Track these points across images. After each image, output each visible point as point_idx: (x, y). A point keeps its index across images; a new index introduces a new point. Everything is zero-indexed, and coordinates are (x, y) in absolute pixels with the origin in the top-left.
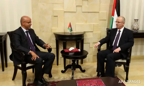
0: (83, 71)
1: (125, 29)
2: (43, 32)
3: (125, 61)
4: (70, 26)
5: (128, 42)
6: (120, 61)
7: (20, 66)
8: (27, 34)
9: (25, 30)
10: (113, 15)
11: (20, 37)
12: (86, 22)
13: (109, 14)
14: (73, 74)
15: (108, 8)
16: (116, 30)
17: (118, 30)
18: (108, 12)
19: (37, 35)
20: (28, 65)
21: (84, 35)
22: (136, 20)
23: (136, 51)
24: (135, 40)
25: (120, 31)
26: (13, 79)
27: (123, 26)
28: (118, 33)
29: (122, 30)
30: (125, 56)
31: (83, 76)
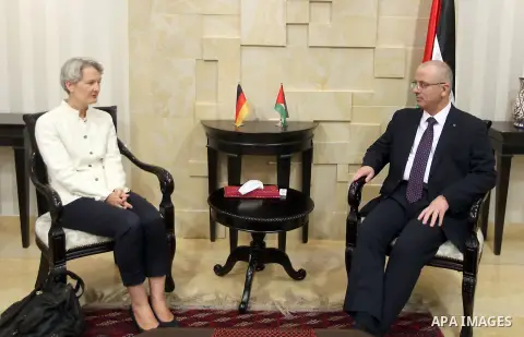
0: (299, 276)
2: (166, 115)
4: (281, 98)
12: (324, 83)
14: (248, 287)
17: (426, 116)
18: (411, 48)
21: (315, 132)
31: (290, 296)
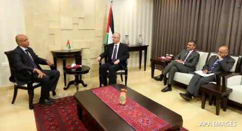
0: (85, 86)
1: (121, 44)
3: (124, 71)
4: (68, 43)
5: (125, 54)
6: (119, 71)
7: (26, 86)
8: (28, 53)
9: (24, 49)
10: (108, 31)
11: (22, 56)
12: (83, 39)
13: (104, 31)
14: (77, 89)
15: (103, 26)
16: (112, 45)
17: (115, 45)
19: (37, 54)
20: (34, 84)
21: (82, 52)
22: (127, 36)
23: (132, 63)
24: (130, 53)
25: (116, 46)
26: (13, 103)
27: (118, 42)
28: (115, 47)
29: (118, 45)
30: (123, 67)
